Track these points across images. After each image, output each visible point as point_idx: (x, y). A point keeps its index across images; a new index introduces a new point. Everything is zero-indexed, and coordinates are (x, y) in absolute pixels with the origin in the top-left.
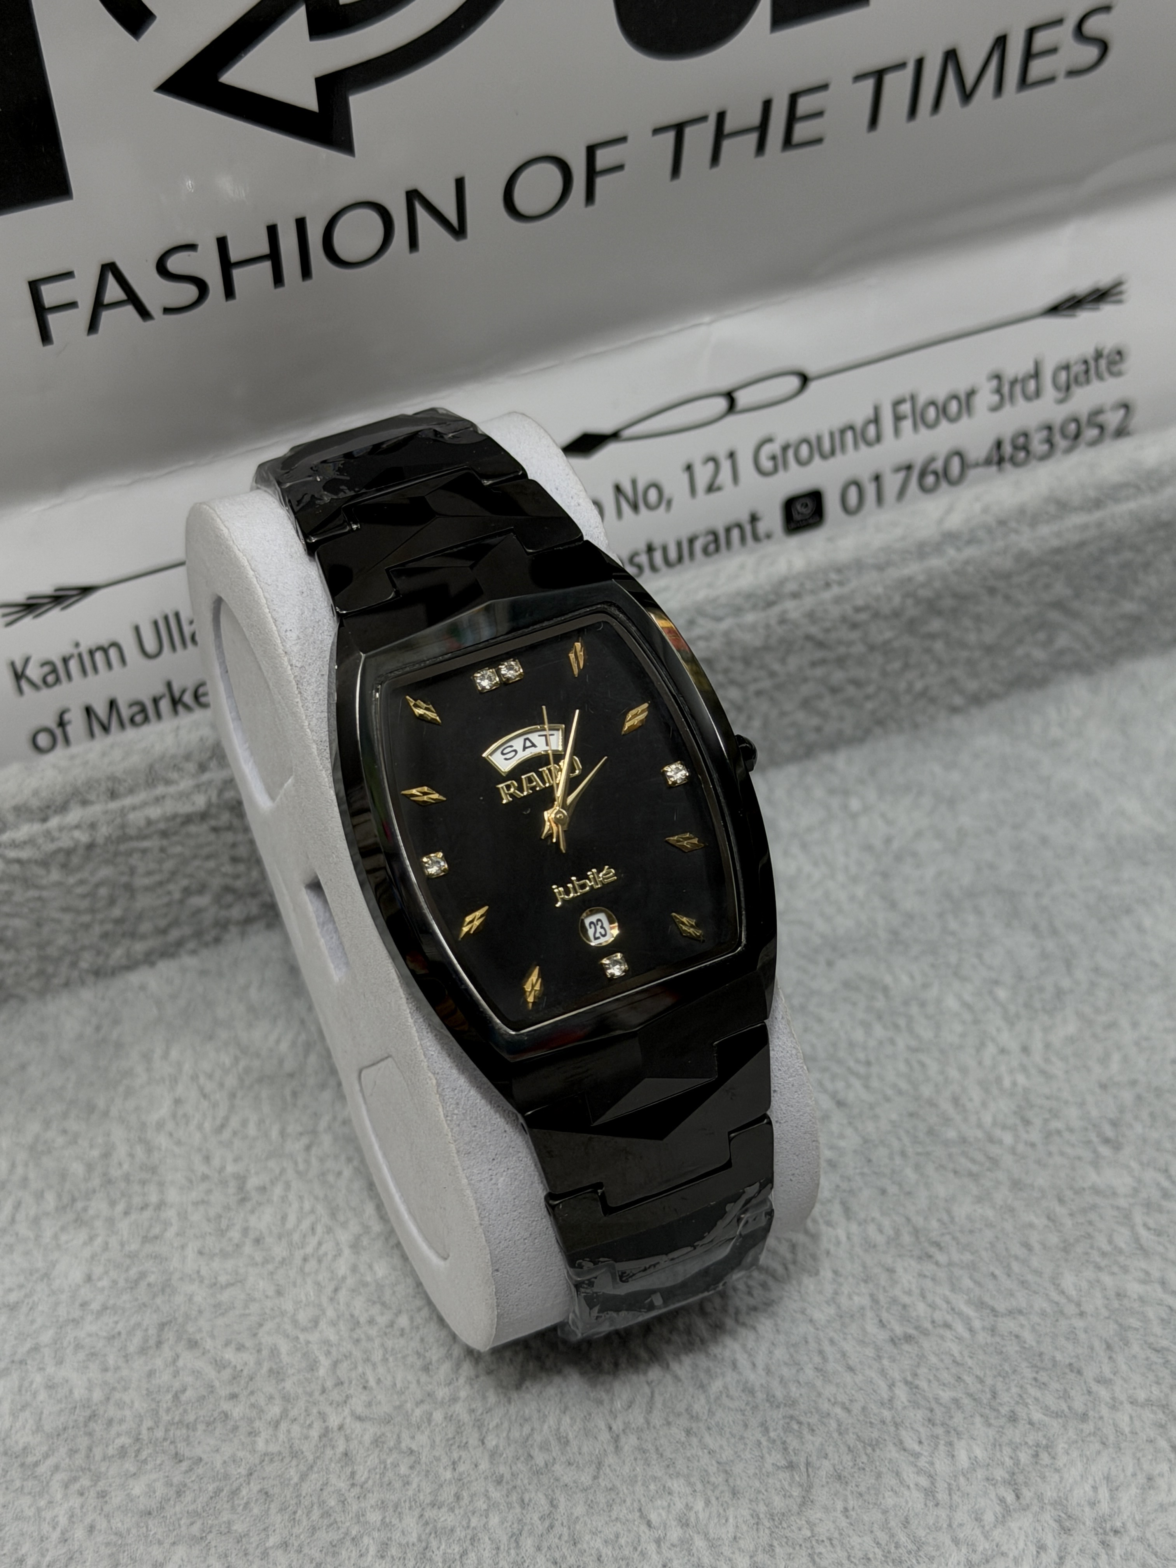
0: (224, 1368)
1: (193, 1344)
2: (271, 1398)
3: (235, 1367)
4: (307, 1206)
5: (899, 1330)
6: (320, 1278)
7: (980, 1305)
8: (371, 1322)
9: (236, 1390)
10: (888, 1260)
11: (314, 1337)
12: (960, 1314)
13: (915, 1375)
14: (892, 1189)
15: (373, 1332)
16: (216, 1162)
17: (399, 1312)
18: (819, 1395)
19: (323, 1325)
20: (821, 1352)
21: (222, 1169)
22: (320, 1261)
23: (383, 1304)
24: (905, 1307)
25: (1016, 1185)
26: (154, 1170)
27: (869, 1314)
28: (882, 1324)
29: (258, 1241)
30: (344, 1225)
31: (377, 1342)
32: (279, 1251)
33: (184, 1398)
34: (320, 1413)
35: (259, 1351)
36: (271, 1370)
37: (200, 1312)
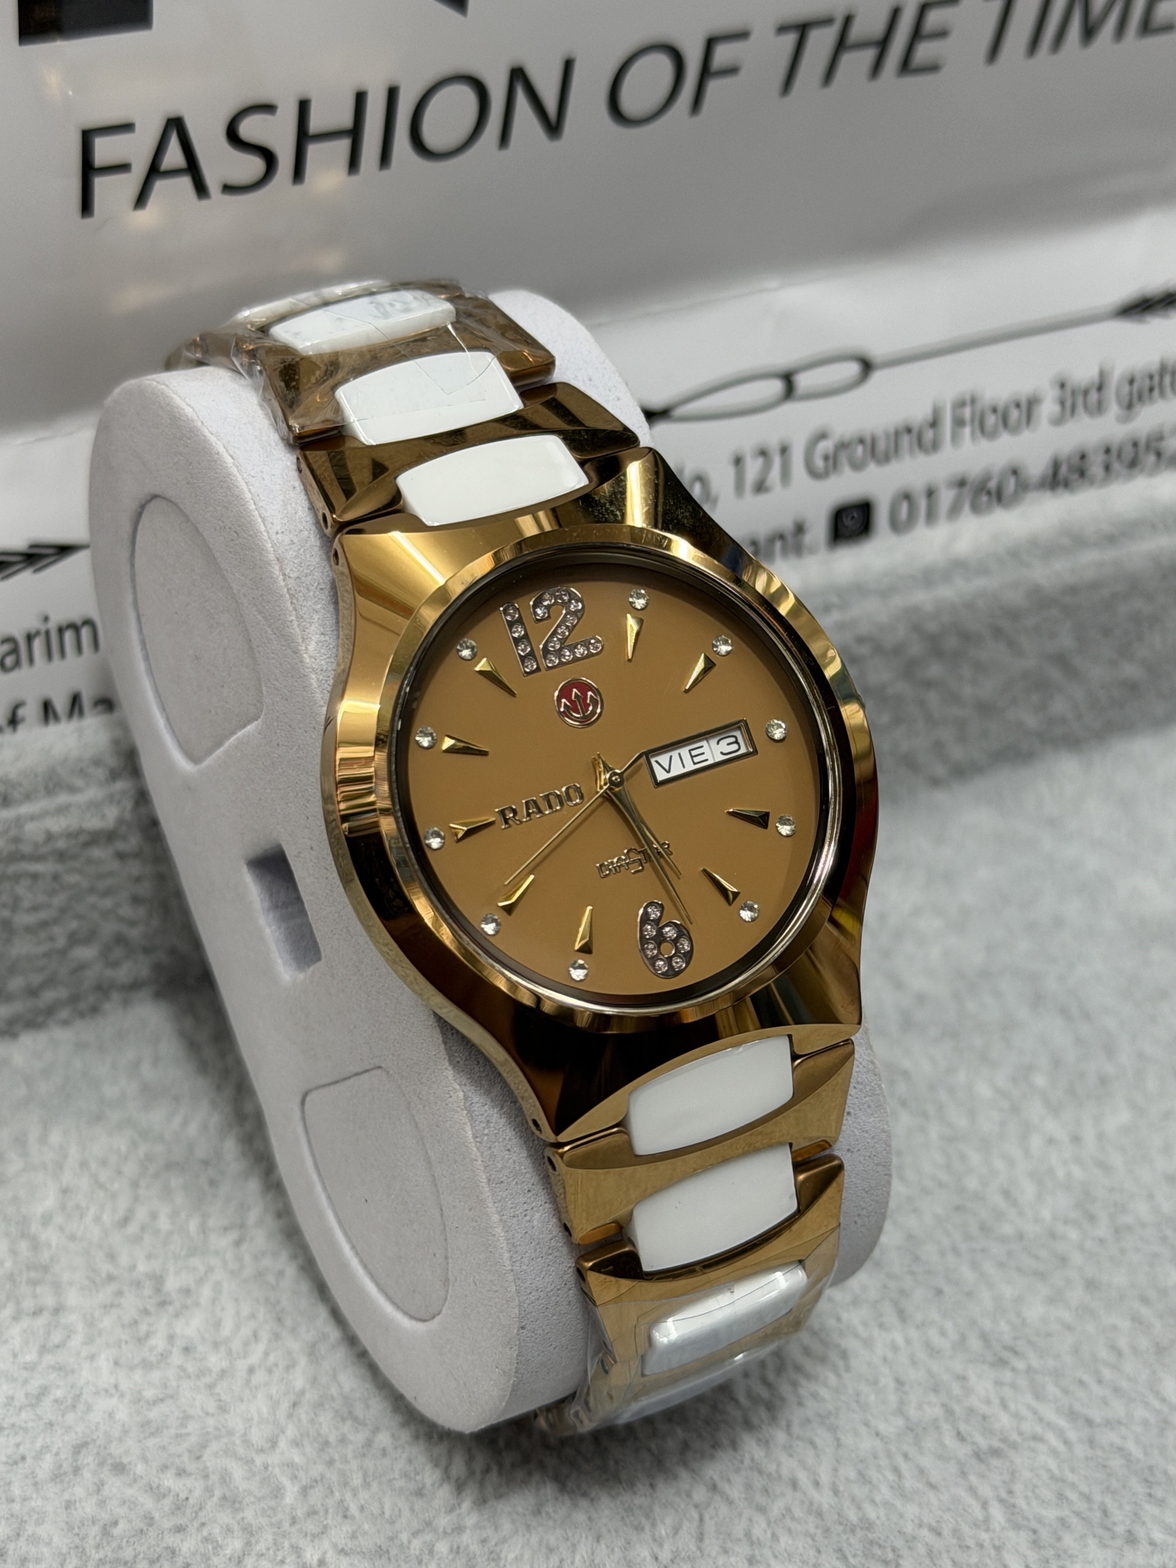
0: (164, 1496)
1: (119, 1468)
2: (229, 1530)
3: (178, 1495)
4: (246, 1310)
5: (983, 1442)
6: (274, 1390)
7: (1072, 1415)
8: (343, 1440)
9: (180, 1521)
10: (958, 1366)
11: (274, 1459)
12: (1049, 1425)
13: (1010, 1492)
14: (948, 1289)
15: (349, 1451)
16: (124, 1260)
17: (376, 1430)
18: (901, 1516)
19: (283, 1444)
20: (896, 1470)
21: (133, 1268)
22: (270, 1371)
23: (356, 1419)
24: (984, 1417)
25: (1091, 1285)
26: (45, 1269)
27: (946, 1427)
28: (960, 1437)
29: (187, 1350)
30: (294, 1330)
31: (354, 1465)
32: (216, 1361)
33: (117, 1531)
34: (292, 1546)
35: (206, 1477)
36: (224, 1498)
37: (125, 1432)
